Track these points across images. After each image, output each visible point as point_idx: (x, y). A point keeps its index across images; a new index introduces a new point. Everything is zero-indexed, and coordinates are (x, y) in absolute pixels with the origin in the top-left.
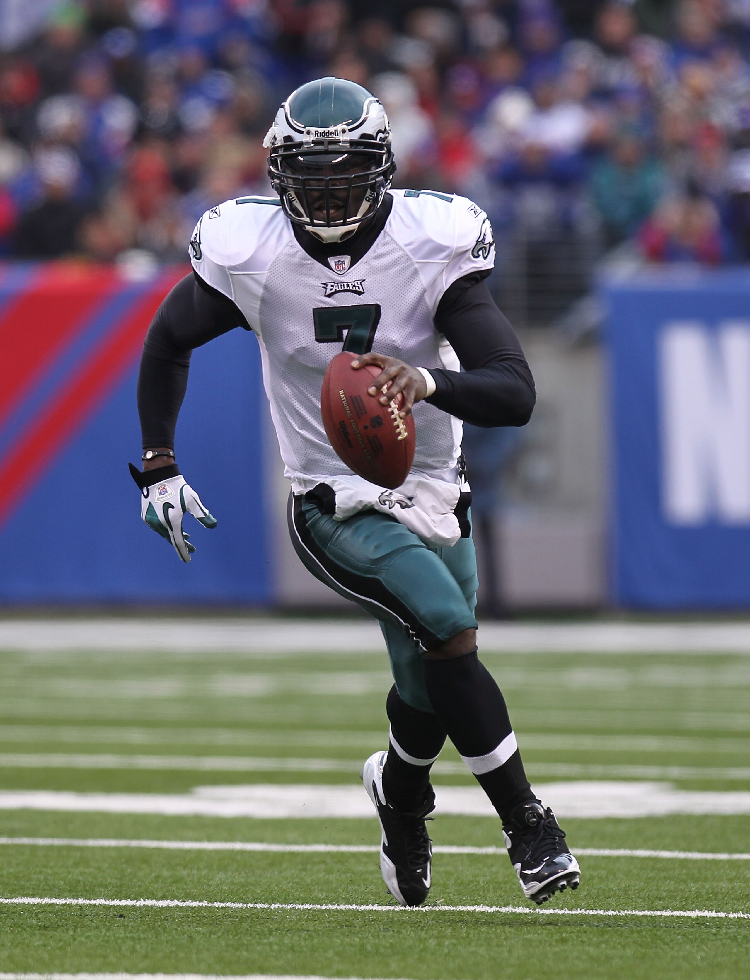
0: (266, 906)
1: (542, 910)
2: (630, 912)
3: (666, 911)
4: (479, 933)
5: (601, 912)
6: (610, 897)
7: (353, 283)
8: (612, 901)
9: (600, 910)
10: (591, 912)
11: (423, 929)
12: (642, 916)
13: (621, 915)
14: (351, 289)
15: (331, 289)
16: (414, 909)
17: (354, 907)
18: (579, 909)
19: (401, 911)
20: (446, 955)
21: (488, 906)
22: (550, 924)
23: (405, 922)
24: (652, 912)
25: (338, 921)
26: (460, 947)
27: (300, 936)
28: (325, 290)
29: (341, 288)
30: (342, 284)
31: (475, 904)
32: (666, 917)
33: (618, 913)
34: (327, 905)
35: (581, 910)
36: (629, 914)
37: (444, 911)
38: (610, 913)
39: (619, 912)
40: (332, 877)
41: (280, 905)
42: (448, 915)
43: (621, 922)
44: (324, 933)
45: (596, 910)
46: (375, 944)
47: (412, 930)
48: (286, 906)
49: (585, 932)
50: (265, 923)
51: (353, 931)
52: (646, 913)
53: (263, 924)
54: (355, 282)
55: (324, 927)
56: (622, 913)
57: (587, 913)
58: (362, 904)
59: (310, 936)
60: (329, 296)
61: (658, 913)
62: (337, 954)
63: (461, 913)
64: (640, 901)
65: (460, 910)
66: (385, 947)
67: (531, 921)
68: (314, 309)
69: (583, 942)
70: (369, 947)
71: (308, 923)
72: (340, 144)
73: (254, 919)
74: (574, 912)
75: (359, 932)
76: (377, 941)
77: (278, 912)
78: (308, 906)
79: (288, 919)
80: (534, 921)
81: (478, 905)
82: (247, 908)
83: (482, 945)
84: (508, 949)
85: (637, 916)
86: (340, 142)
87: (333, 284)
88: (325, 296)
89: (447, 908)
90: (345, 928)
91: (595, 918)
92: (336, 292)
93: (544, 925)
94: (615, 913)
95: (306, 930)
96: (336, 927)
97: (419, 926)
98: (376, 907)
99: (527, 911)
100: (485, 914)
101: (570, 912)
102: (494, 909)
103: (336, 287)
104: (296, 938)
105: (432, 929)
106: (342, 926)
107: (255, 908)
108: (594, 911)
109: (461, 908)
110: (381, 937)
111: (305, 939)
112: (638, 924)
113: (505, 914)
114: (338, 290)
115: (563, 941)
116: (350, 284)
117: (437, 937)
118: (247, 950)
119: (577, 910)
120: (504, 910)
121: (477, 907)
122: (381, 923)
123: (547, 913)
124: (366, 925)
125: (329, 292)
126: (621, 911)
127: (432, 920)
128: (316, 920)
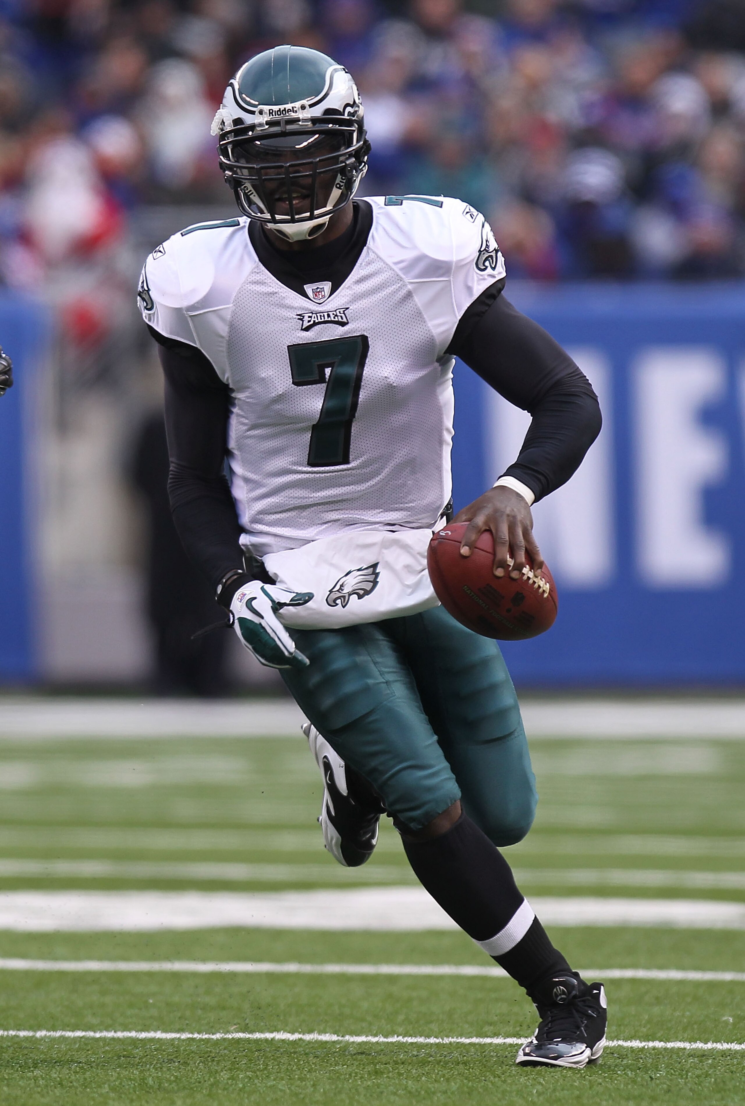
0: (30, 1034)
1: (353, 1036)
2: (455, 1040)
3: (497, 1038)
4: (278, 1065)
5: (421, 1040)
6: (431, 1022)
7: (335, 313)
8: (434, 1026)
9: (421, 1037)
10: (410, 1040)
11: (213, 1060)
12: (469, 1044)
13: (445, 1043)
14: (333, 319)
15: (309, 321)
16: (204, 1037)
17: (133, 1034)
18: (396, 1036)
19: (188, 1038)
20: (240, 1090)
21: (289, 1032)
22: (362, 1053)
23: (192, 1052)
24: (481, 1040)
25: (114, 1050)
26: (256, 1081)
27: (70, 1069)
28: (301, 322)
29: (321, 319)
30: (322, 314)
31: (275, 1031)
32: (497, 1045)
33: (441, 1040)
34: (101, 1031)
35: (398, 1037)
36: (454, 1042)
37: (239, 1039)
38: (432, 1040)
39: (443, 1039)
40: (108, 999)
41: (47, 1032)
42: (243, 1044)
43: (445, 1051)
44: (98, 1065)
45: (416, 1037)
46: (158, 1077)
47: (201, 1062)
48: (55, 1033)
49: (403, 1063)
50: (29, 1054)
51: (132, 1062)
52: (475, 1040)
53: (27, 1054)
54: (337, 311)
55: (98, 1058)
56: (446, 1041)
57: (405, 1041)
58: (142, 1030)
59: (82, 1068)
60: (307, 329)
61: (488, 1040)
62: (113, 1089)
63: (257, 1041)
64: (466, 1026)
65: (257, 1037)
66: (170, 1082)
67: (340, 1050)
68: (288, 346)
69: (400, 1074)
70: (150, 1081)
71: (79, 1053)
72: (300, 123)
73: (17, 1049)
74: (390, 1040)
75: (139, 1063)
76: (160, 1074)
77: (45, 1041)
78: (79, 1034)
79: (57, 1049)
80: (343, 1050)
81: (278, 1031)
82: (7, 1036)
83: (282, 1079)
84: (312, 1083)
85: (463, 1045)
86: (299, 121)
87: (310, 315)
88: (302, 329)
89: (241, 1035)
90: (122, 1058)
91: (414, 1046)
92: (315, 324)
93: (355, 1055)
94: (437, 1041)
95: (77, 1062)
96: (112, 1058)
97: (209, 1057)
98: (159, 1035)
99: (335, 1038)
100: (285, 1043)
101: (385, 1040)
102: (296, 1036)
103: (314, 318)
104: (65, 1071)
105: (224, 1060)
106: (119, 1057)
107: (18, 1036)
108: (414, 1038)
109: (258, 1036)
110: (164, 1069)
111: (76, 1072)
112: (464, 1053)
113: (309, 1042)
114: (317, 321)
115: (377, 1073)
116: (331, 313)
117: (230, 1069)
118: (8, 1085)
119: (393, 1036)
120: (308, 1037)
121: (276, 1034)
122: (164, 1053)
123: (358, 1041)
124: (147, 1055)
125: (306, 324)
126: (445, 1038)
127: (225, 1049)
128: (88, 1050)
